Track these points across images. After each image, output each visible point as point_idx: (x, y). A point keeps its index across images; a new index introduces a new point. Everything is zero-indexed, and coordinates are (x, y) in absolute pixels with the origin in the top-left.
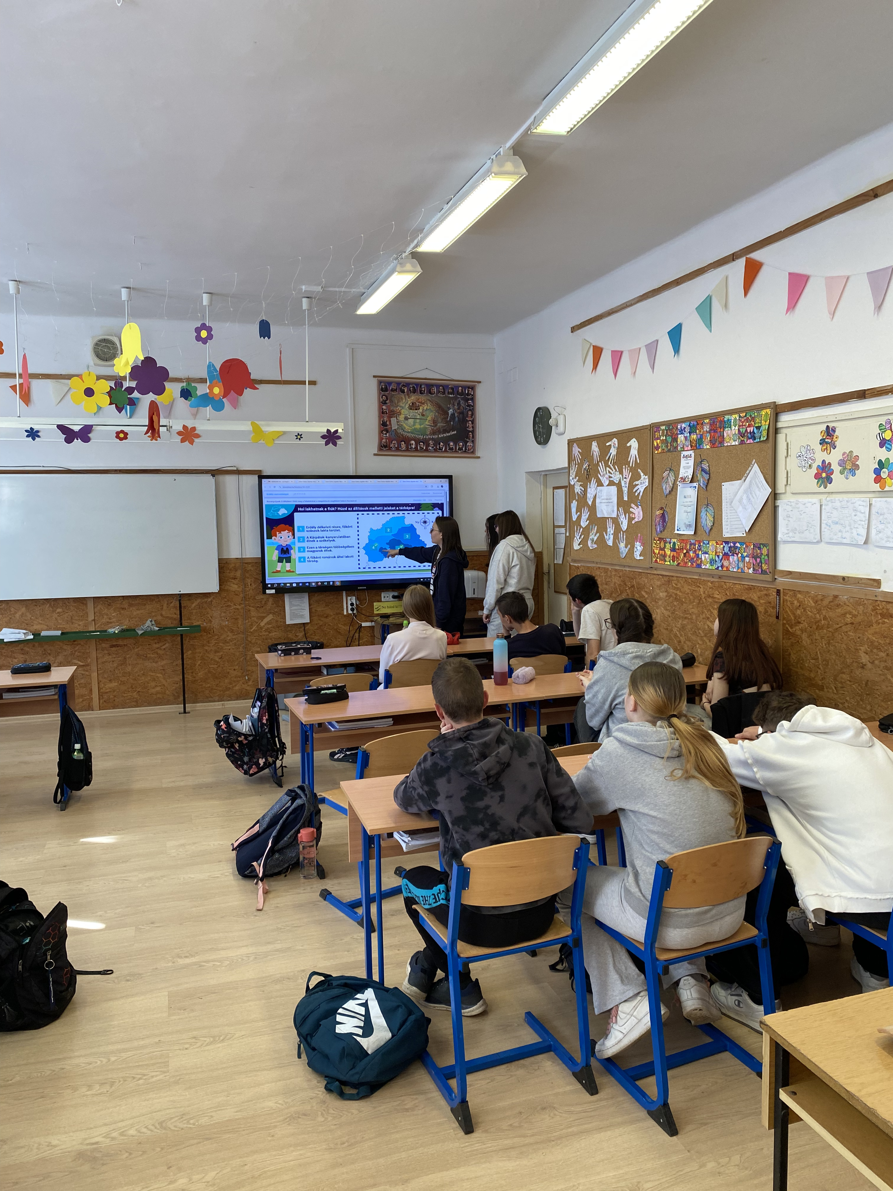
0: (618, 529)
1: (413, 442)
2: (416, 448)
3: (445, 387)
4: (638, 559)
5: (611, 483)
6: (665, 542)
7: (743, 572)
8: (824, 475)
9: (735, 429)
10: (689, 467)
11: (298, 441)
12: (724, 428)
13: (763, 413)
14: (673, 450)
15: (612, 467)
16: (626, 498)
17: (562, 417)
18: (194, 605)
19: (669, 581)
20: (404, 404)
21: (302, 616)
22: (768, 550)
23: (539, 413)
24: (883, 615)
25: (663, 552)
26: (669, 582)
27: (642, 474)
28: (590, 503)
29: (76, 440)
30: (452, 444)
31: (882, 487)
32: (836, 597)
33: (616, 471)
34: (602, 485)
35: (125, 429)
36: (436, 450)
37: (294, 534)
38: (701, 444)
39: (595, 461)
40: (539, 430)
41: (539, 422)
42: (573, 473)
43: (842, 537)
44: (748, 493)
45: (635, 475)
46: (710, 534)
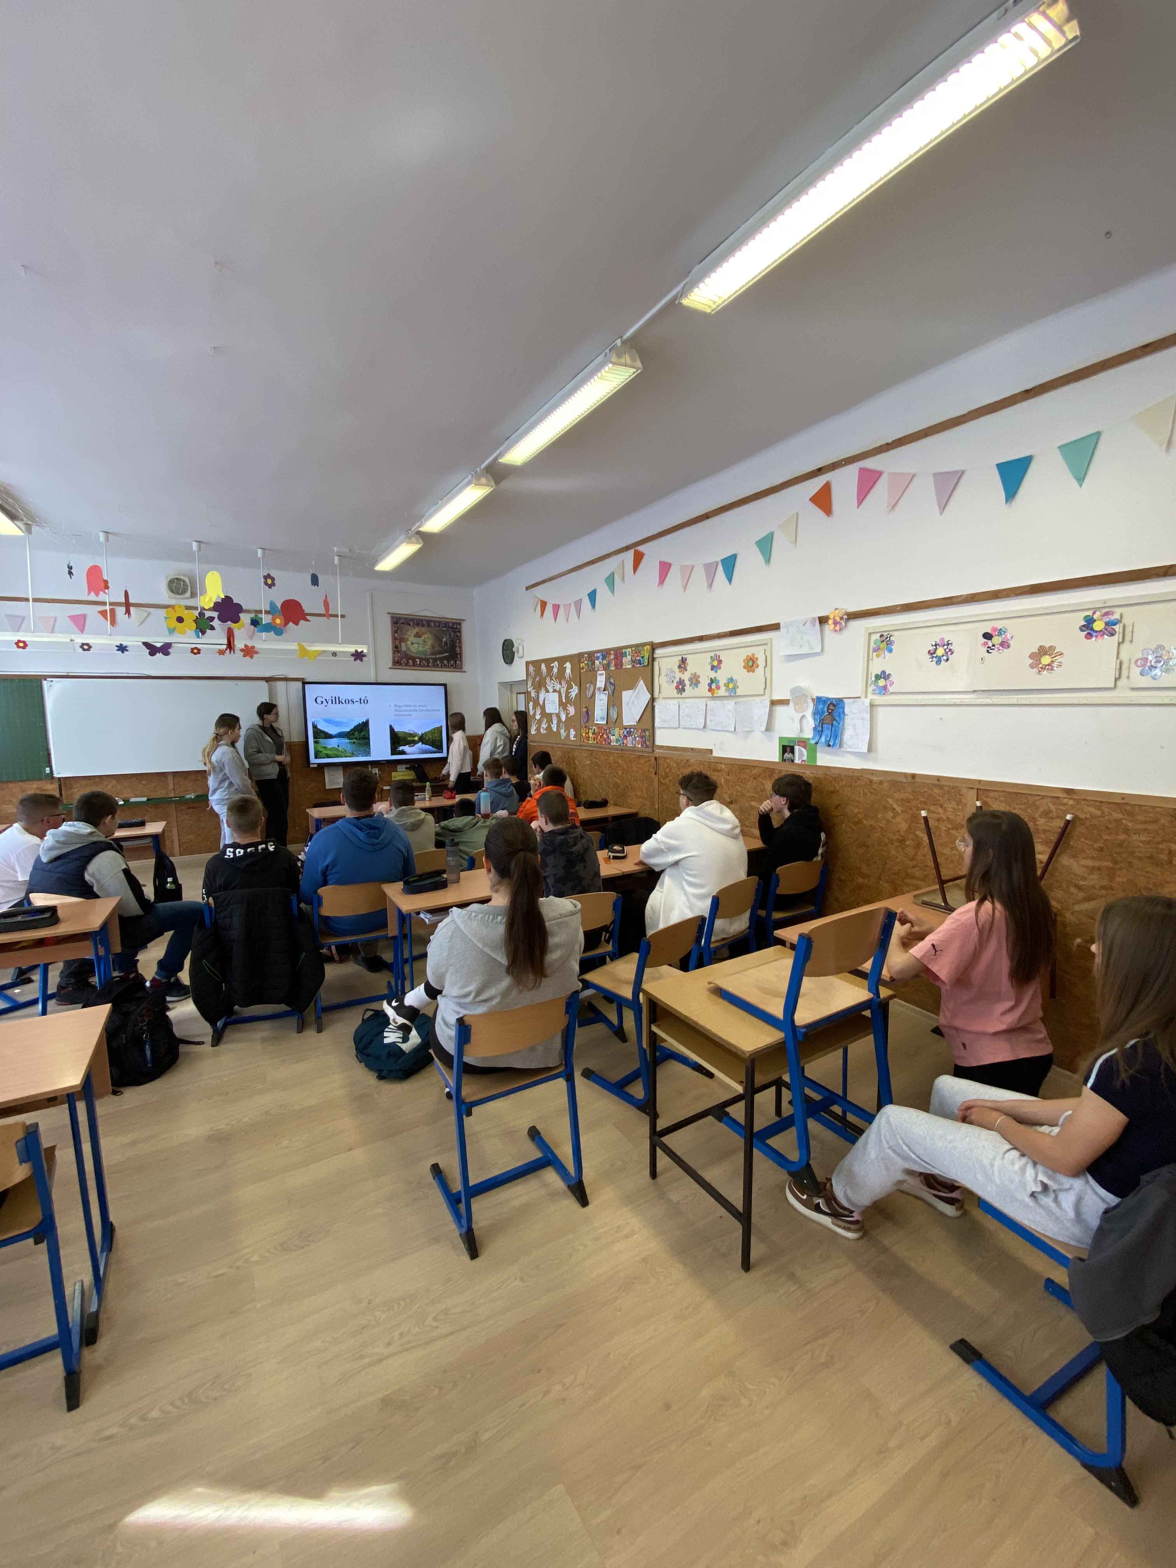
0: (559, 720)
1: (418, 660)
2: (420, 664)
3: (439, 622)
4: (572, 739)
5: (555, 691)
6: (589, 729)
7: (635, 747)
8: (680, 687)
9: (629, 658)
10: (602, 681)
11: (333, 658)
12: (623, 657)
13: (645, 648)
14: (593, 671)
15: (555, 680)
16: (564, 701)
17: (521, 646)
20: (411, 634)
22: (649, 733)
23: (506, 643)
25: (588, 735)
26: (592, 754)
27: (573, 685)
28: (541, 703)
29: (158, 654)
30: (445, 662)
31: (713, 694)
32: (688, 760)
33: (557, 683)
34: (548, 692)
35: (199, 646)
36: (434, 666)
38: (609, 666)
39: (544, 677)
40: (506, 654)
41: (507, 649)
42: (529, 684)
43: (691, 724)
44: (638, 698)
45: (570, 685)
46: (615, 723)
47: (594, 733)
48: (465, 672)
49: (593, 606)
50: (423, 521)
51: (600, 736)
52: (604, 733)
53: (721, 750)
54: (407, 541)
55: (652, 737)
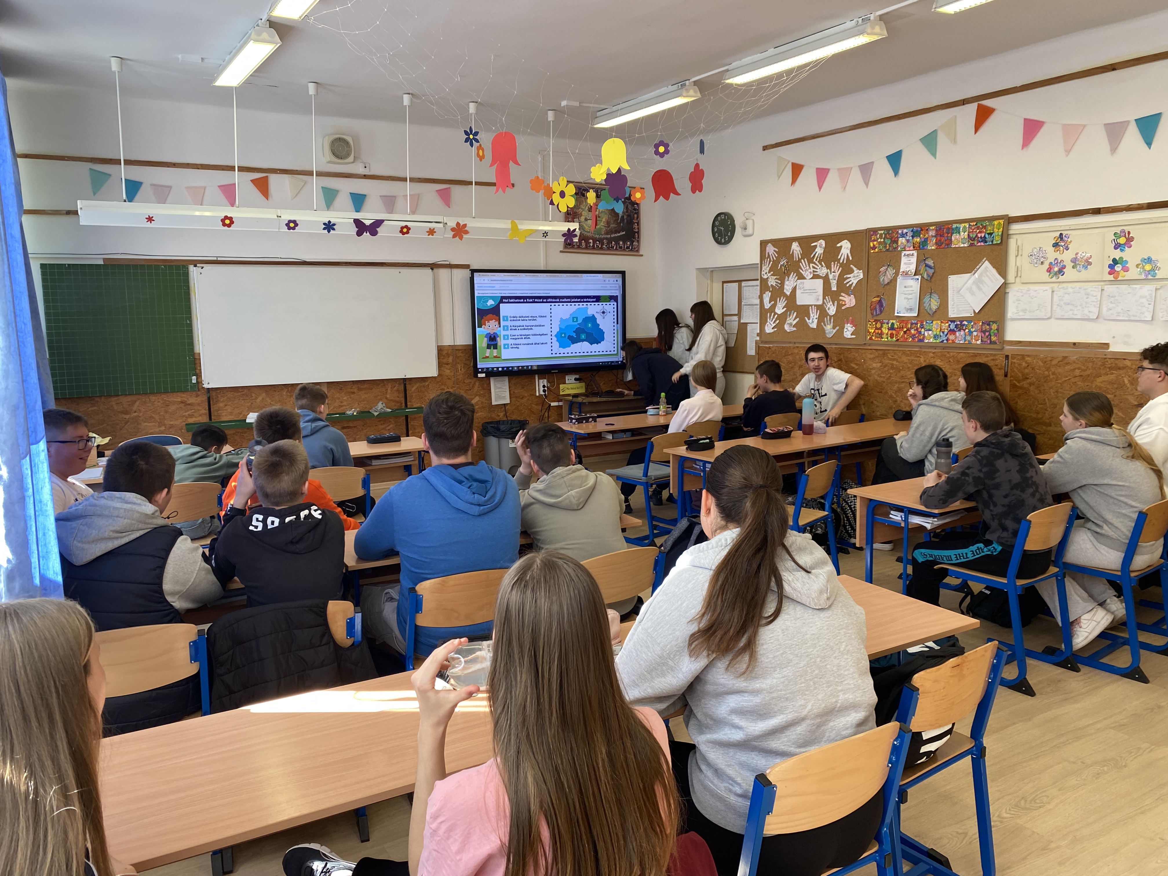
0: (823, 314)
1: (591, 241)
2: (593, 246)
4: (849, 337)
5: (816, 277)
6: (882, 323)
7: (970, 343)
8: (1056, 269)
9: (964, 235)
10: (910, 264)
11: (544, 239)
12: (952, 234)
13: (996, 222)
14: (893, 250)
15: (818, 263)
16: (834, 288)
17: (751, 221)
18: (414, 388)
19: (884, 354)
21: (504, 398)
22: (998, 326)
23: (719, 218)
24: (1111, 368)
25: (880, 331)
27: (855, 269)
28: (788, 293)
29: (365, 233)
30: (621, 243)
31: (1114, 277)
32: (1065, 357)
33: (822, 266)
34: (804, 278)
35: (409, 224)
36: (608, 249)
37: (499, 323)
38: (926, 245)
39: (796, 258)
40: (719, 231)
41: (720, 225)
42: (766, 268)
43: (1073, 314)
44: (978, 283)
45: (846, 270)
46: (934, 315)
47: (892, 328)
48: (642, 255)
49: (896, 170)
50: (727, 71)
51: (905, 332)
52: (911, 328)
53: (1126, 343)
54: (684, 94)
55: (1001, 331)
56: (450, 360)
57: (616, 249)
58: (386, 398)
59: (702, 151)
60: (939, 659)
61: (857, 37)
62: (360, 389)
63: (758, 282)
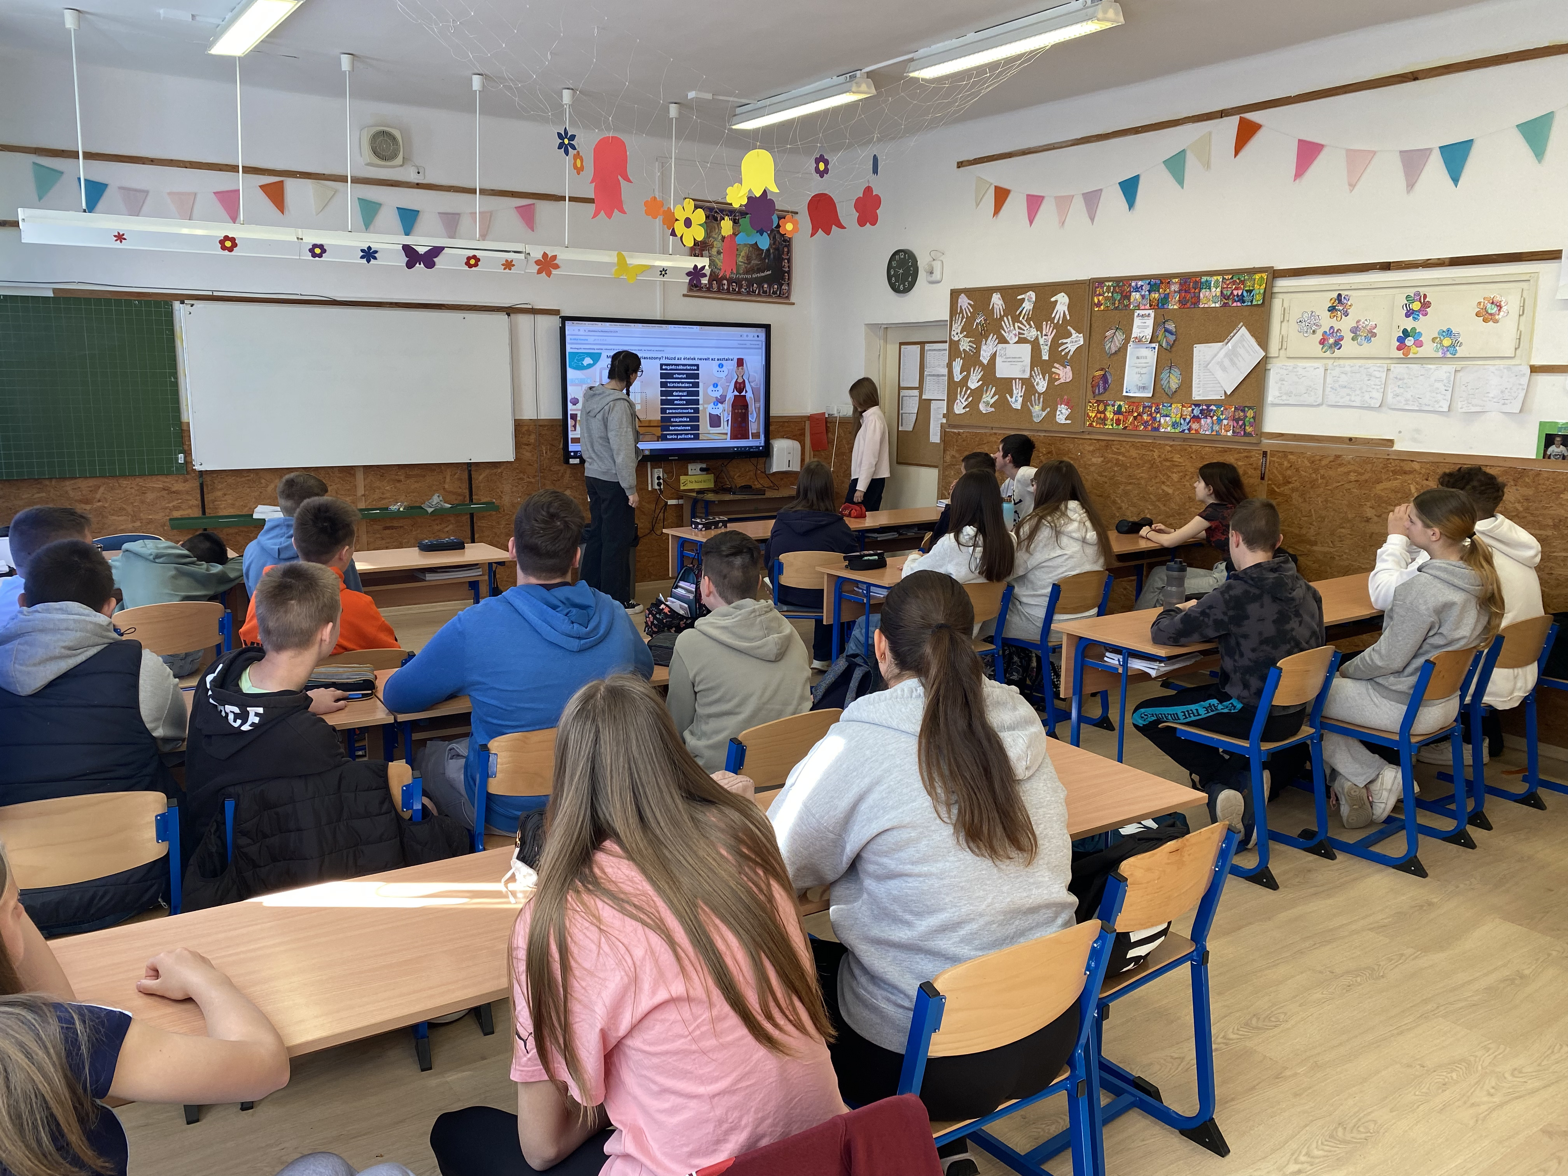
0: (1030, 390)
2: (728, 289)
4: (1063, 422)
5: (1022, 341)
6: (1106, 405)
7: (1218, 434)
8: (1331, 341)
9: (1216, 291)
10: (1145, 327)
11: (662, 279)
12: (1201, 289)
13: (1257, 276)
14: (1123, 309)
15: (1025, 323)
16: (1045, 357)
17: (940, 263)
19: (1107, 446)
22: (1255, 412)
23: (897, 257)
25: (1102, 416)
27: (1073, 331)
28: (985, 362)
29: (418, 265)
30: (766, 286)
31: (1404, 354)
32: (1338, 457)
33: (1031, 327)
34: (1007, 342)
35: (478, 254)
36: (748, 293)
39: (997, 315)
40: (896, 275)
41: (899, 266)
42: (957, 327)
43: (1350, 400)
44: (1232, 356)
45: (1062, 332)
46: (1172, 396)
47: (1118, 412)
48: (793, 304)
49: (1131, 203)
50: (912, 60)
51: (1135, 418)
52: (1143, 413)
53: (1414, 440)
54: (854, 89)
55: (1258, 419)
56: (532, 439)
57: (759, 294)
58: (444, 489)
59: (875, 171)
60: (1155, 842)
61: (1084, 24)
62: (408, 477)
63: (946, 346)
